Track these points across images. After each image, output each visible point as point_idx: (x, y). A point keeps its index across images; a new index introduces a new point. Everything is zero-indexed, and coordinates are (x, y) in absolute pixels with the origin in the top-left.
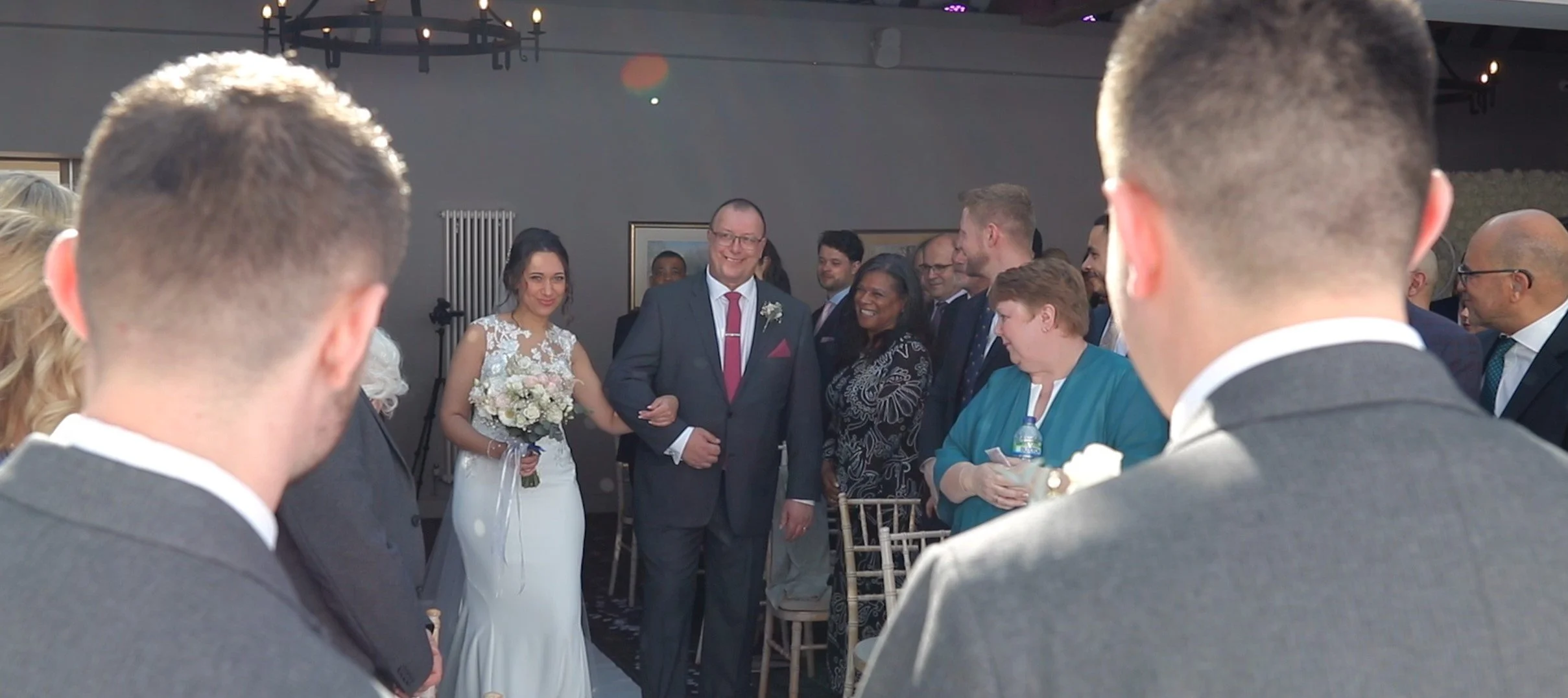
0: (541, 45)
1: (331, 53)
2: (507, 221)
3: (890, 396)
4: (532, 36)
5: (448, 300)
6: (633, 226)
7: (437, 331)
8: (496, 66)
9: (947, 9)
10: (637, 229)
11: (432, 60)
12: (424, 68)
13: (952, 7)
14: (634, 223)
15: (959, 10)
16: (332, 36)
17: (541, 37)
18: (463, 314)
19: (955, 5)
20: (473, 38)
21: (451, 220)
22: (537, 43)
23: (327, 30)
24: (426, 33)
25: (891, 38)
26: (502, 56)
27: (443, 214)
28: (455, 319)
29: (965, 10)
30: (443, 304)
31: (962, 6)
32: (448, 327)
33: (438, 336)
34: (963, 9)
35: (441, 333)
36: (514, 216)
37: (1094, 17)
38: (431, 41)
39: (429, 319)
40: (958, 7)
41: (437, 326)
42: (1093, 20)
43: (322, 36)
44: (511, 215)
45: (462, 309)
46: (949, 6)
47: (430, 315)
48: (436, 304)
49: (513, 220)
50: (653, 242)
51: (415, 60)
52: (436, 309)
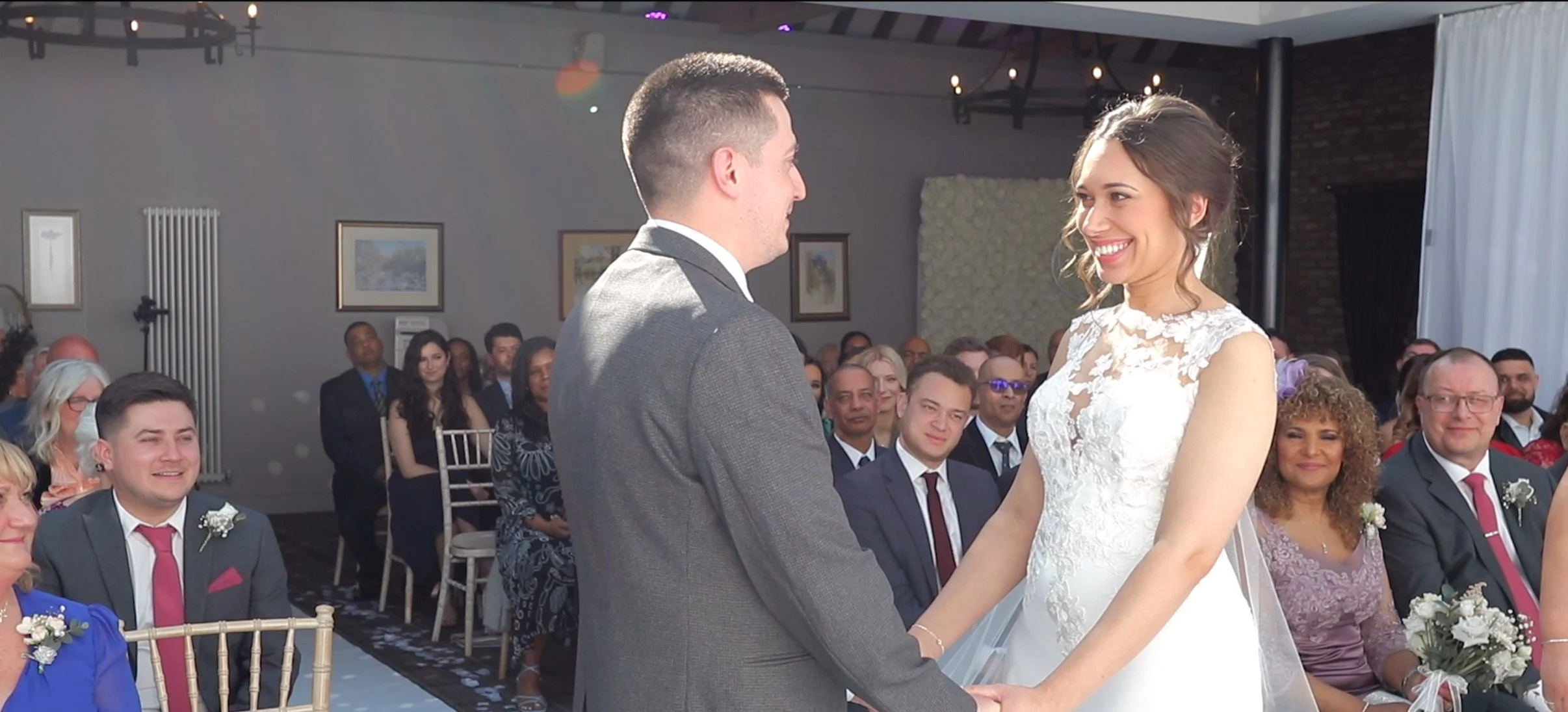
0: (258, 42)
1: (35, 44)
2: (211, 219)
3: (529, 452)
4: (248, 31)
5: (151, 297)
6: (340, 225)
7: (141, 330)
8: (209, 60)
9: (648, 16)
10: (345, 228)
11: (141, 54)
12: (133, 61)
13: (653, 14)
14: (341, 221)
15: (660, 17)
16: (36, 27)
17: (257, 32)
18: (168, 312)
19: (656, 12)
20: (189, 32)
21: (153, 218)
22: (253, 40)
23: (30, 20)
24: (135, 26)
25: (595, 43)
26: (214, 51)
27: (145, 211)
28: (159, 317)
29: (666, 17)
30: (147, 303)
31: (663, 13)
32: (151, 326)
33: (142, 335)
34: (663, 16)
35: (146, 331)
36: (219, 214)
37: (789, 26)
38: (140, 35)
39: (132, 317)
40: (659, 14)
41: (142, 325)
42: (787, 29)
43: (24, 26)
44: (216, 214)
45: (166, 307)
46: (649, 13)
47: (135, 314)
48: (140, 302)
49: (218, 218)
50: (362, 241)
51: (122, 54)
52: (140, 308)
